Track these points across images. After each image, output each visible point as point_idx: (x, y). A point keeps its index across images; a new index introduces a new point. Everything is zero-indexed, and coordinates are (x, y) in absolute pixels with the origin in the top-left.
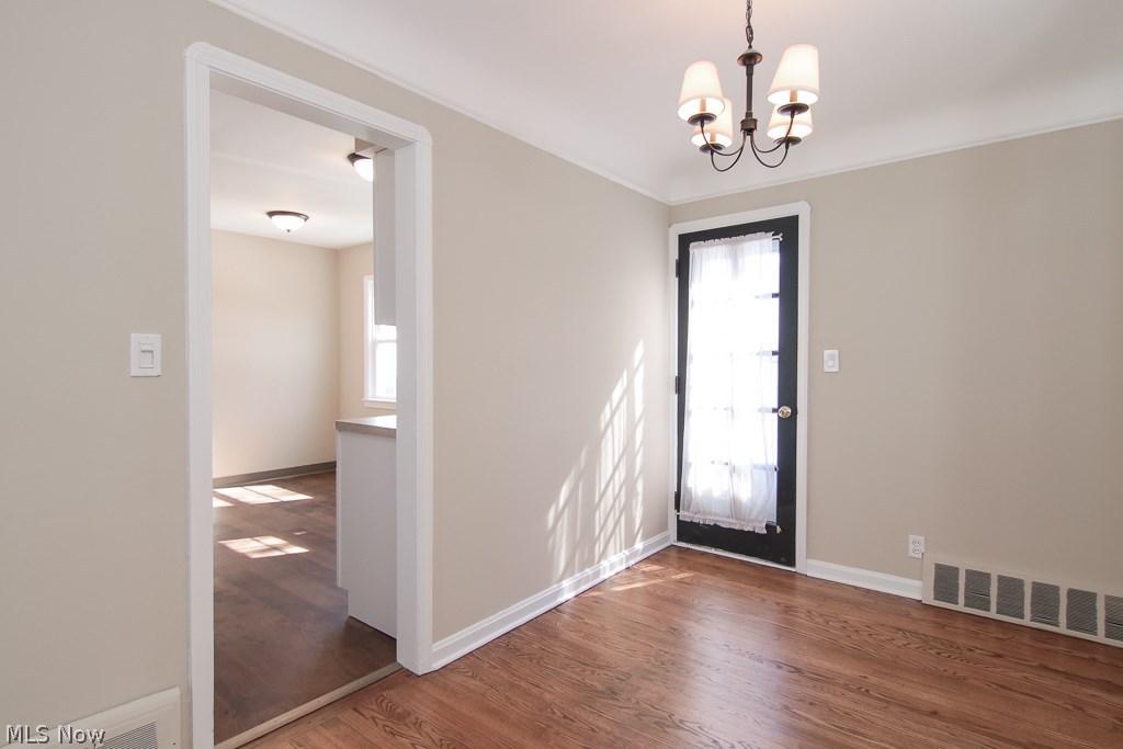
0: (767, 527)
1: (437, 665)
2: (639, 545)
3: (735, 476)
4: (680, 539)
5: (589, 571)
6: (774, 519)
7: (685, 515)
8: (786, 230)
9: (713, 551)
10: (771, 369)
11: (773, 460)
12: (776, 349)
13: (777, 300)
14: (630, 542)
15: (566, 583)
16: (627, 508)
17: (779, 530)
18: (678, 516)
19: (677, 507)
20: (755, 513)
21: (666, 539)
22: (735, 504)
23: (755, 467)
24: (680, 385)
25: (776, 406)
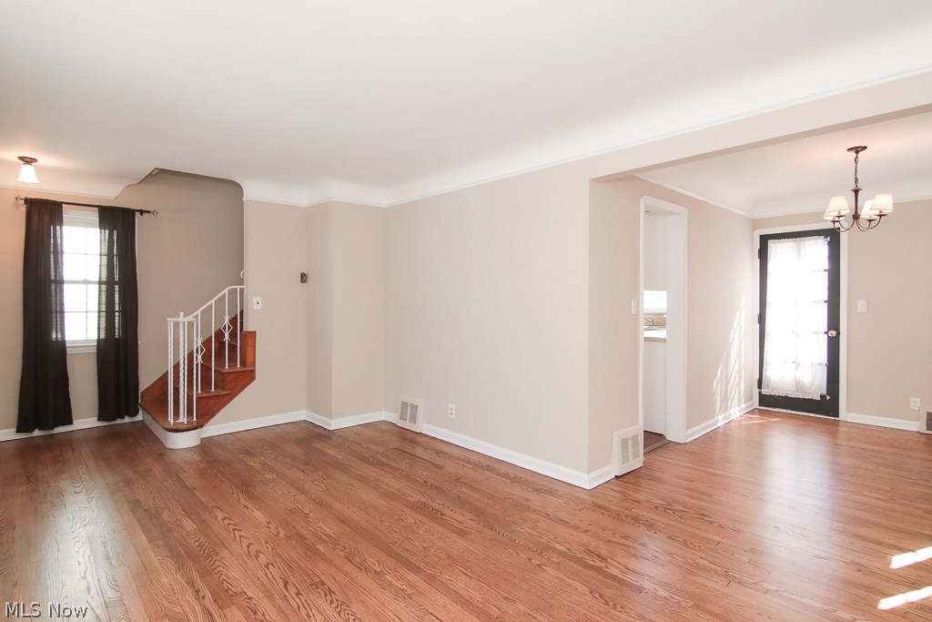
0: (821, 396)
1: (688, 441)
2: (743, 406)
3: (799, 368)
4: (760, 405)
5: (727, 414)
6: (825, 392)
7: (764, 391)
8: (833, 236)
9: (784, 411)
10: (823, 311)
11: (825, 360)
12: (826, 299)
13: (827, 273)
14: (740, 404)
15: (720, 417)
16: (739, 385)
17: (828, 398)
18: (760, 392)
19: (760, 386)
20: (813, 389)
21: (753, 404)
22: (799, 385)
23: (813, 364)
24: (762, 319)
25: (826, 330)
